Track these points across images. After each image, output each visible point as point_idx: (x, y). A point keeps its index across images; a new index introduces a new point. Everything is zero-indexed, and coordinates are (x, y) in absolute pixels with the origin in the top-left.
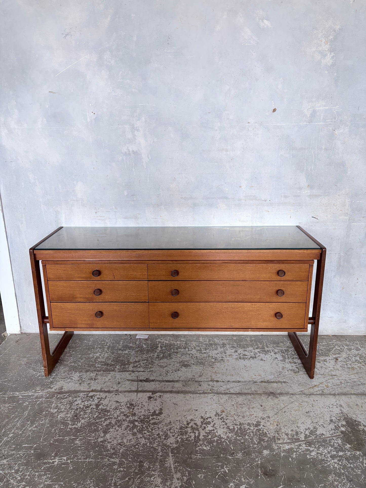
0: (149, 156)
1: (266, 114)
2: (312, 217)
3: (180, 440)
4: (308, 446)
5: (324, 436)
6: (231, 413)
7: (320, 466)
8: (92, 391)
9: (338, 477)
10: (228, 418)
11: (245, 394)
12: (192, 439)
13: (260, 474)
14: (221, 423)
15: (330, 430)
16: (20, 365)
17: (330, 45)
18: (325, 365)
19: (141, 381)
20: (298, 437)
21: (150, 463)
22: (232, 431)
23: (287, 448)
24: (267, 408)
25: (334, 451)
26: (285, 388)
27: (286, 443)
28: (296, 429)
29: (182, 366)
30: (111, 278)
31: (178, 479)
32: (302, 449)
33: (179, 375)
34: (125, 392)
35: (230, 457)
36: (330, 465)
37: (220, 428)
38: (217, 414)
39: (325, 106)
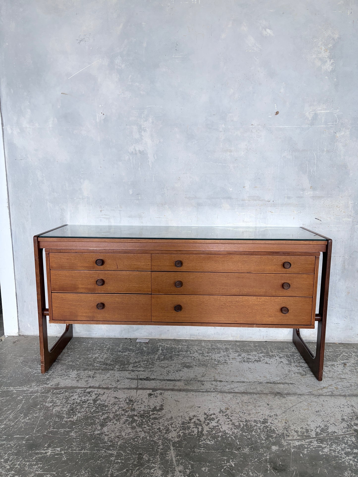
0: (155, 156)
1: (269, 117)
2: (316, 218)
3: (182, 434)
4: (319, 442)
5: (336, 434)
6: (236, 411)
7: (333, 462)
8: (90, 387)
9: (354, 473)
10: (233, 415)
11: (250, 393)
12: (195, 434)
13: (270, 469)
14: (225, 420)
15: (343, 428)
16: (16, 363)
17: (329, 52)
18: (333, 369)
19: (141, 379)
20: (309, 434)
21: (150, 455)
22: (238, 427)
23: (298, 445)
24: (274, 406)
25: (348, 448)
26: (292, 389)
27: (296, 440)
28: (306, 427)
29: (184, 367)
30: (114, 268)
31: (180, 472)
32: (313, 445)
33: (181, 375)
34: (124, 389)
35: (236, 452)
36: (345, 461)
37: (225, 424)
38: (221, 411)
39: (326, 110)
